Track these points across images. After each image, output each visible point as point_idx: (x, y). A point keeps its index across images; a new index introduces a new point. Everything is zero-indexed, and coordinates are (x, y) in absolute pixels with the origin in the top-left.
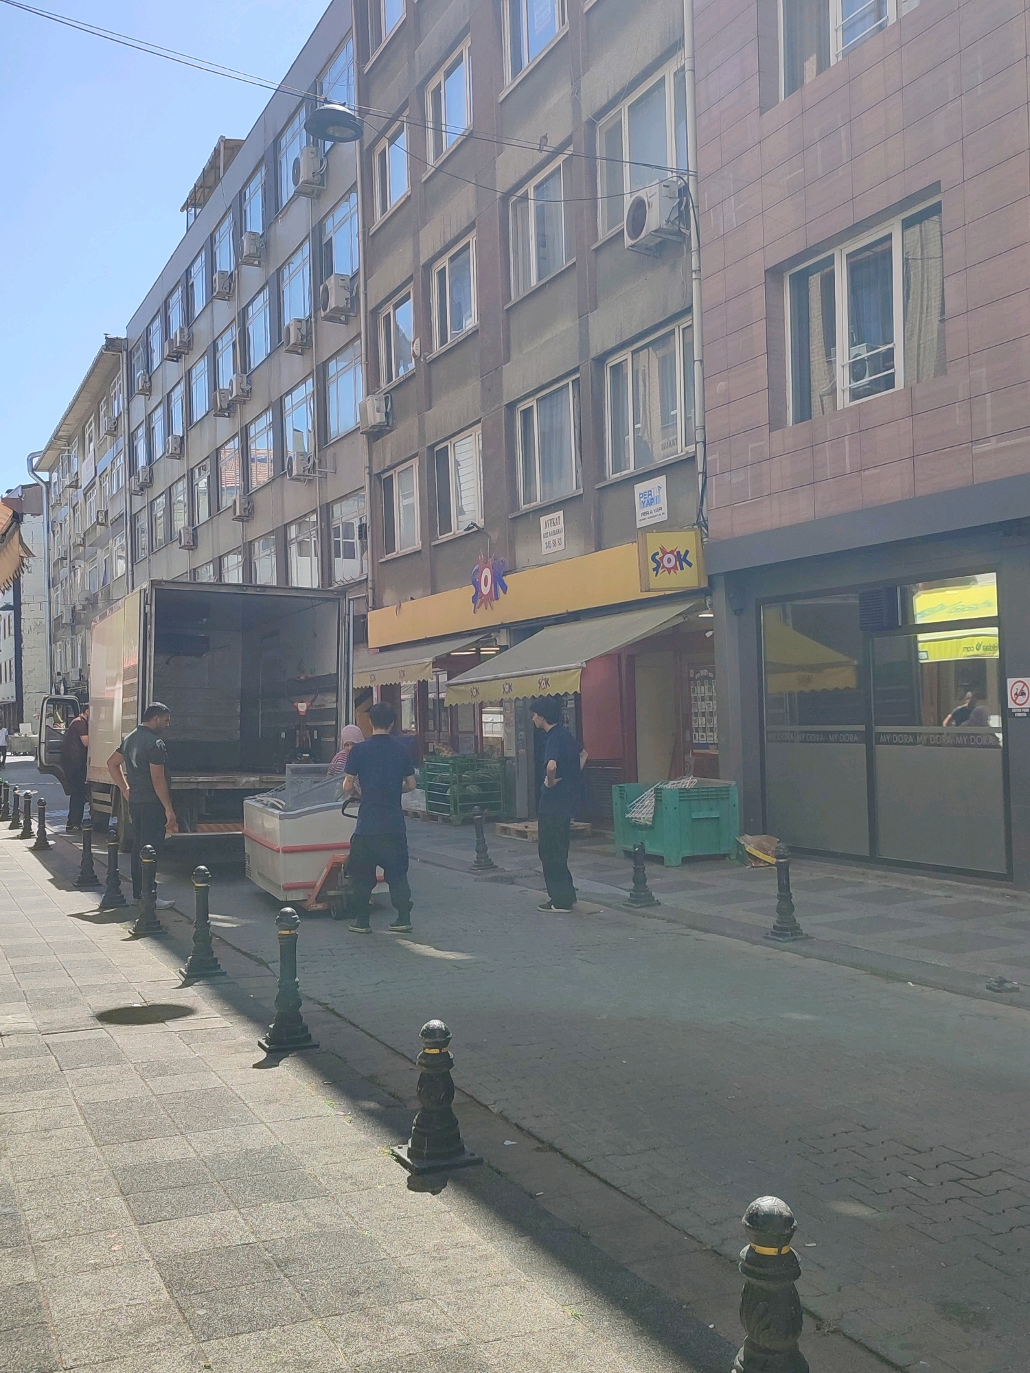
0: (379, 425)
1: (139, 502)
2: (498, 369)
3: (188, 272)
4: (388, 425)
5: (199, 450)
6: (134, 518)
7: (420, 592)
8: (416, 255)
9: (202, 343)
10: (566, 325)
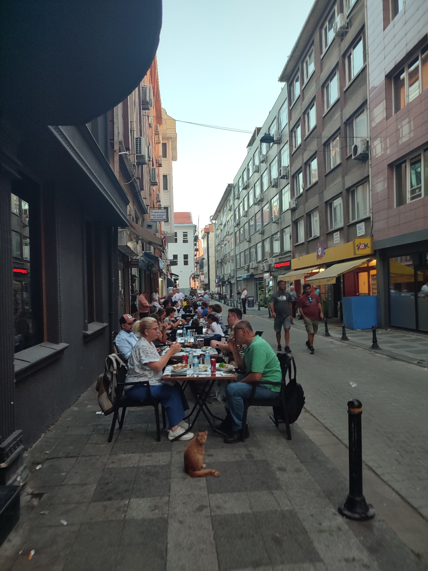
0: (294, 208)
1: (237, 229)
2: (323, 192)
3: (248, 165)
4: (296, 207)
5: (251, 214)
6: (236, 233)
7: (304, 254)
8: (303, 160)
9: (252, 185)
10: (339, 179)
